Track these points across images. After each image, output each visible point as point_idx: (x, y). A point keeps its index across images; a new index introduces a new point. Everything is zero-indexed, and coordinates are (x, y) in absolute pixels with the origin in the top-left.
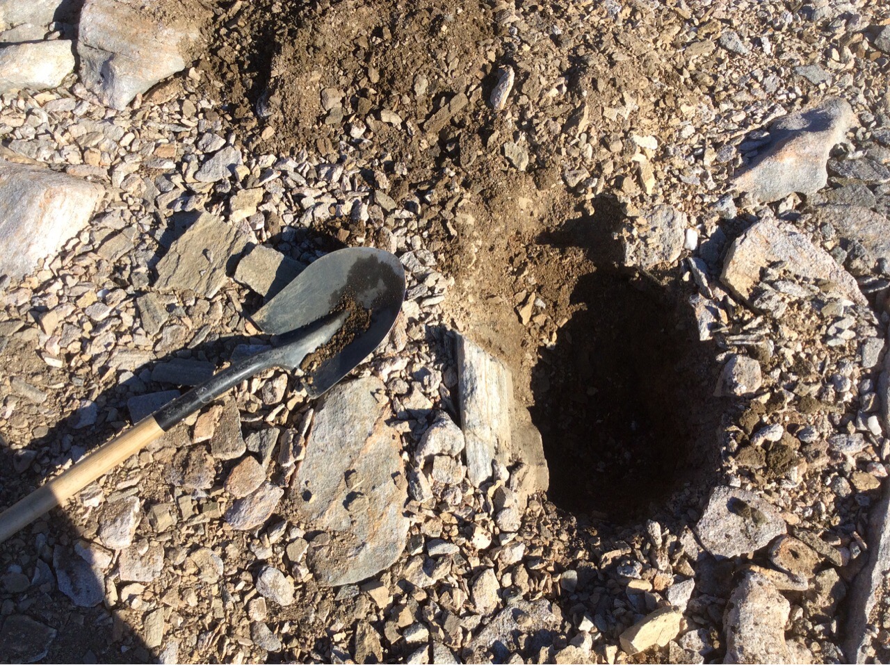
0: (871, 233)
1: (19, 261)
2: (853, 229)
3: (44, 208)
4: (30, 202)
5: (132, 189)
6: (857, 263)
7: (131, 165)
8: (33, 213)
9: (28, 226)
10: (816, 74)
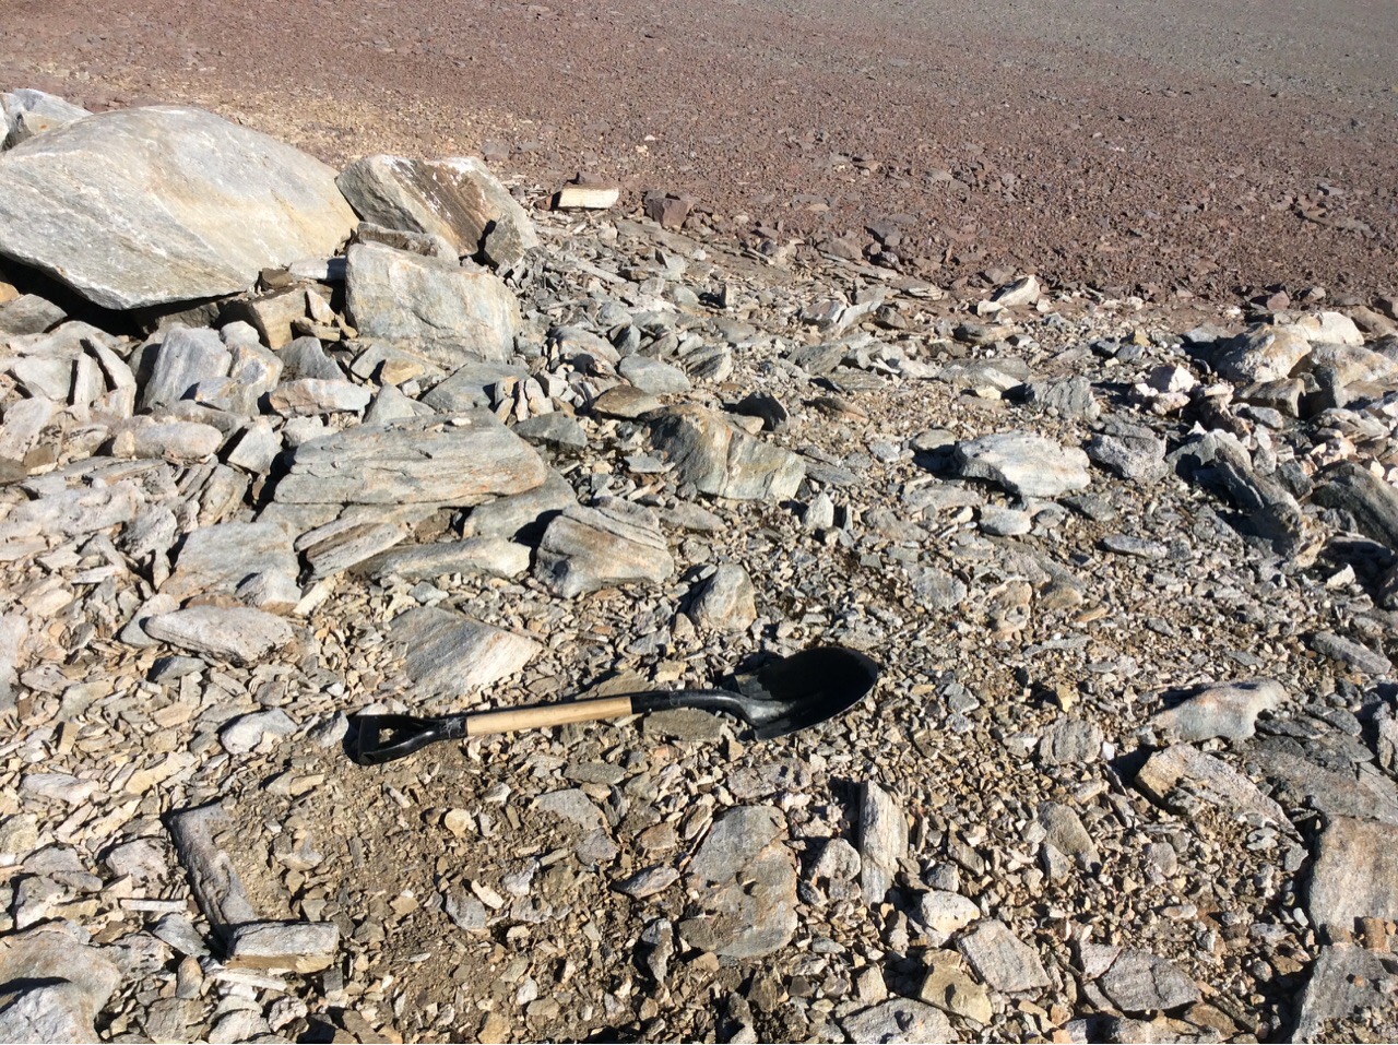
0: (1298, 773)
1: (455, 683)
2: (1279, 769)
3: (490, 646)
4: (480, 639)
5: (567, 650)
6: (1283, 796)
7: (570, 635)
8: (480, 647)
9: (473, 657)
10: (1245, 658)
